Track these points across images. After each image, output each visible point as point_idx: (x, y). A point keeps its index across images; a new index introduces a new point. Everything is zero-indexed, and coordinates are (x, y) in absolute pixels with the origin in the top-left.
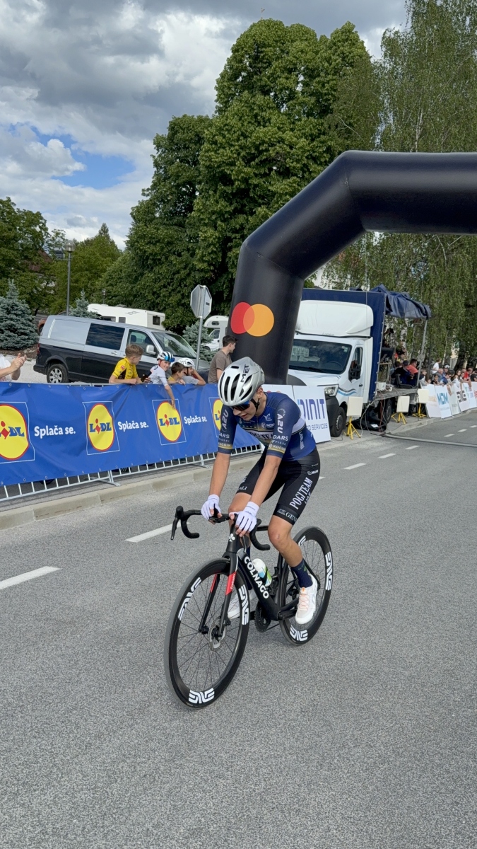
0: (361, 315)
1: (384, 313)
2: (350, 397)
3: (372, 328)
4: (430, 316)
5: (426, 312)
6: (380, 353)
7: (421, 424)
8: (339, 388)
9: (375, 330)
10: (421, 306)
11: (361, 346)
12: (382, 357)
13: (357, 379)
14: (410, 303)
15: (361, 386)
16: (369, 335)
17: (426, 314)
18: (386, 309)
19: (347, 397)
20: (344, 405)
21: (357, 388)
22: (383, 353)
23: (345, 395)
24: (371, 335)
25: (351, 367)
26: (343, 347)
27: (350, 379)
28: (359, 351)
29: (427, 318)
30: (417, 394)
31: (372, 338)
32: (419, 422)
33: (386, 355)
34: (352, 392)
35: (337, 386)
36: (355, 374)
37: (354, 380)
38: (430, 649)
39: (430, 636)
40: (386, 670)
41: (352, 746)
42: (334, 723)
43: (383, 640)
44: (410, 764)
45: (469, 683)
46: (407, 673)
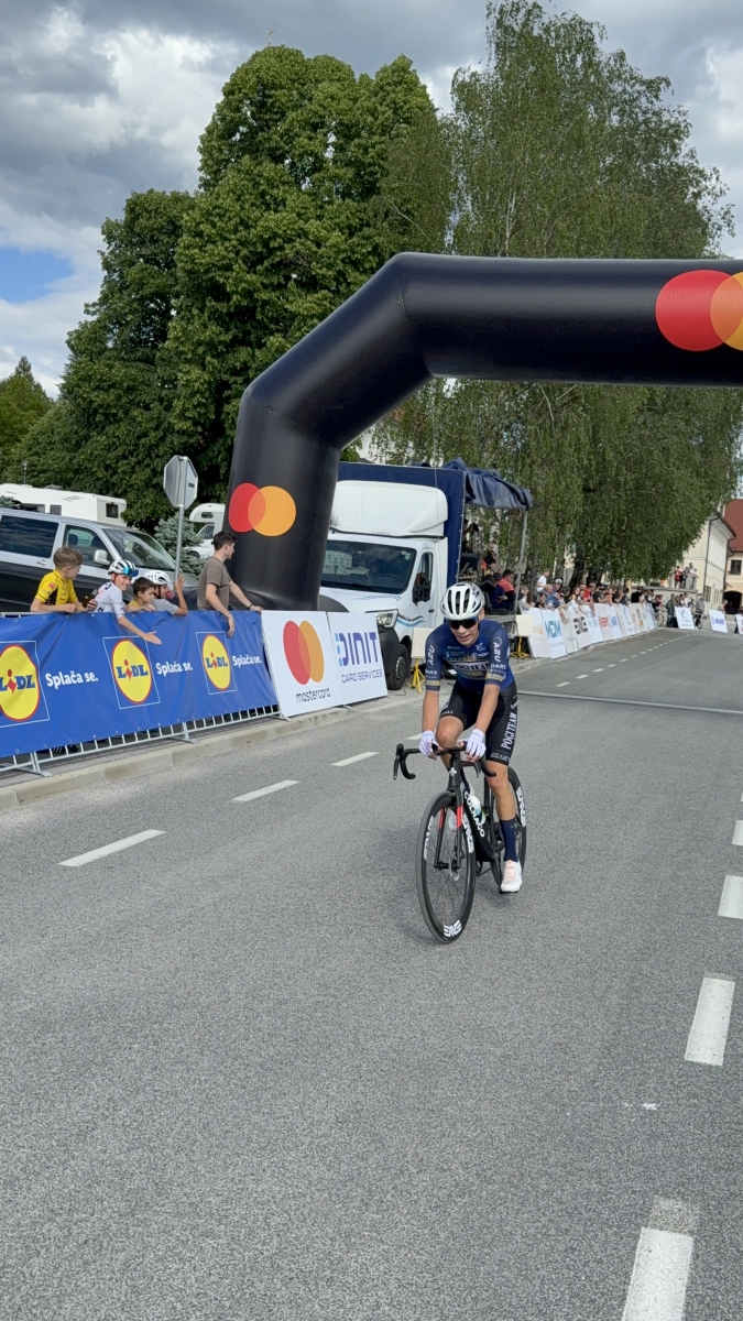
0: (429, 504)
1: (464, 500)
2: (416, 629)
3: (446, 523)
4: (531, 506)
5: (525, 499)
6: (458, 561)
7: (522, 668)
8: (398, 615)
9: (451, 527)
10: (518, 490)
11: (431, 551)
12: (461, 567)
13: (425, 601)
14: (501, 486)
15: (431, 611)
16: (441, 534)
17: (525, 503)
18: (466, 494)
19: (411, 628)
20: (407, 641)
21: (426, 615)
22: (464, 560)
23: (407, 625)
24: (445, 534)
25: (416, 583)
26: (403, 553)
27: (416, 600)
28: (427, 557)
29: (527, 509)
30: (515, 622)
31: (446, 539)
32: (519, 665)
33: (467, 564)
34: (418, 620)
35: (396, 612)
36: (422, 593)
37: (421, 603)
38: (532, 1012)
39: (534, 992)
40: (467, 1048)
41: (415, 1171)
42: (387, 1138)
43: (464, 1001)
44: (502, 1194)
45: (592, 1062)
46: (499, 1052)
